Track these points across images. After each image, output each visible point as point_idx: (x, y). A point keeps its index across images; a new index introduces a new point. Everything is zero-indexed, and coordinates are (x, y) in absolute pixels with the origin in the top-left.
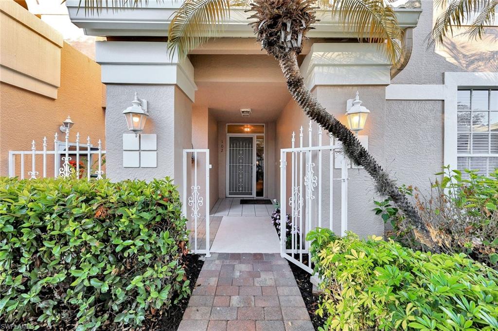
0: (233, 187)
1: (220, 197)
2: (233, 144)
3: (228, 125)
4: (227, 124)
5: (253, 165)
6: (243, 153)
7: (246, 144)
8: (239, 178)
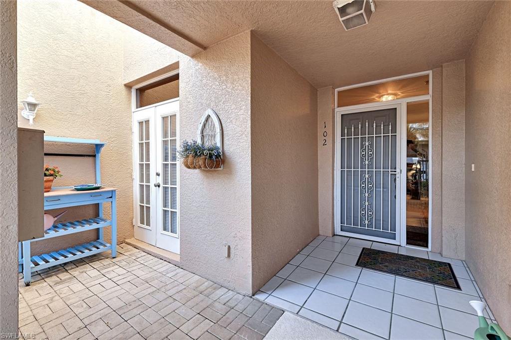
0: (349, 218)
1: (321, 233)
2: (349, 129)
3: (339, 92)
4: (337, 90)
5: (398, 170)
6: (372, 145)
7: (378, 126)
8: (363, 200)
